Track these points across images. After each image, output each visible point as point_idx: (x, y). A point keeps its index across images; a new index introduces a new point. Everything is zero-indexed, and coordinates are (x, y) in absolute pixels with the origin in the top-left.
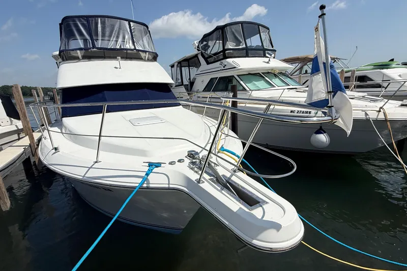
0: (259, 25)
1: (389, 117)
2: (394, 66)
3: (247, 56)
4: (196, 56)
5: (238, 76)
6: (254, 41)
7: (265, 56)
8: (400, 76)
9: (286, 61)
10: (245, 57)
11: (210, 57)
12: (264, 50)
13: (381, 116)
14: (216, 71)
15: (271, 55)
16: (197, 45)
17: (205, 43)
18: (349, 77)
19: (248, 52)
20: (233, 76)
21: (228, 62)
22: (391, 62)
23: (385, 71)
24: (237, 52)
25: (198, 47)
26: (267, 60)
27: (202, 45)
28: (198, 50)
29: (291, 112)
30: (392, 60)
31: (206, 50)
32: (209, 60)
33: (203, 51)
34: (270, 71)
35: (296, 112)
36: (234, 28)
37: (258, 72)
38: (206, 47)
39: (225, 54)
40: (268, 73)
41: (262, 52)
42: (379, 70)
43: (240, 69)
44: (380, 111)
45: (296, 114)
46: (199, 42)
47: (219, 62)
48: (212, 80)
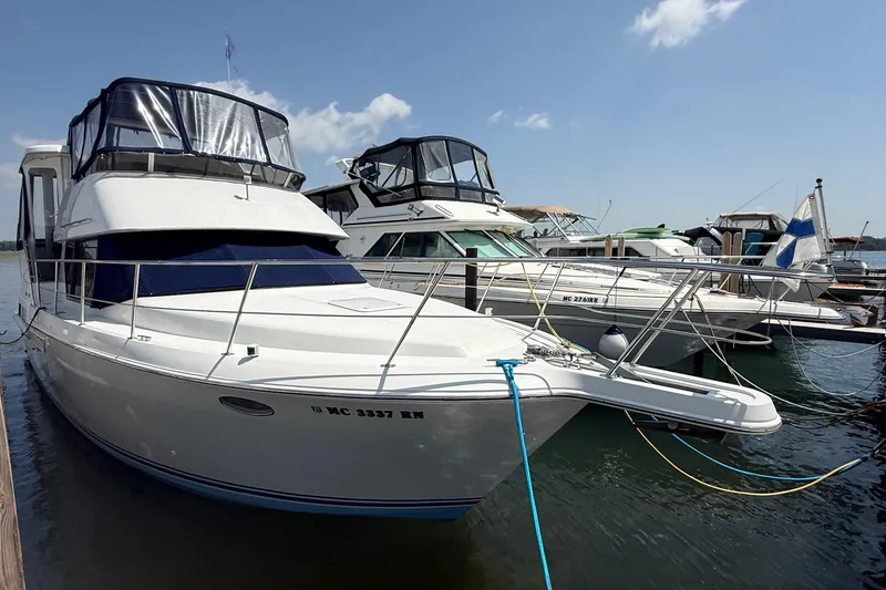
0: (473, 147)
1: (706, 308)
2: (663, 235)
3: (457, 198)
4: (347, 188)
5: (447, 232)
6: (464, 172)
7: (483, 202)
8: (676, 250)
9: (519, 212)
10: (454, 200)
11: (385, 192)
12: (484, 191)
13: (696, 307)
14: (401, 220)
15: (502, 201)
16: (349, 167)
17: (368, 165)
19: (457, 191)
20: (438, 232)
21: (426, 207)
22: (661, 229)
23: (655, 241)
24: (438, 189)
25: (351, 170)
26: (494, 209)
27: (362, 168)
28: (353, 177)
29: (565, 299)
30: (663, 226)
31: (373, 179)
32: (379, 198)
33: (365, 181)
34: (499, 229)
35: (573, 299)
36: (434, 146)
37: (481, 229)
38: (372, 174)
39: (419, 190)
40: (496, 231)
41: (479, 194)
42: (648, 240)
43: (453, 221)
44: (692, 299)
45: (573, 303)
46: (355, 162)
47: (407, 205)
48: (386, 236)
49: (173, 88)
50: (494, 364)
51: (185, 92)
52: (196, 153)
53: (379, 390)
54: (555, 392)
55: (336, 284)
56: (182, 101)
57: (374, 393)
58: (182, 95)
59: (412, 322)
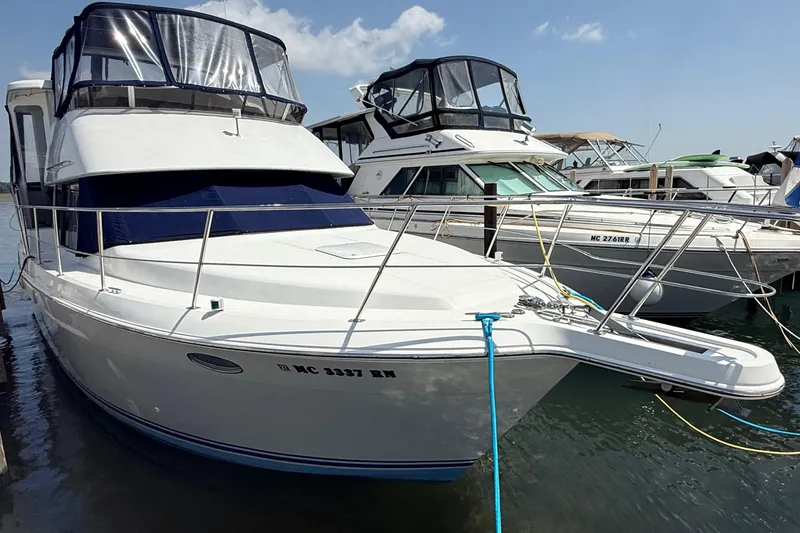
0: (499, 67)
1: (753, 247)
2: (719, 162)
3: (481, 127)
4: (362, 117)
5: (468, 166)
6: (490, 96)
7: (512, 129)
8: (731, 180)
9: (553, 140)
10: (478, 128)
11: (400, 122)
12: (512, 117)
13: (741, 246)
14: (418, 152)
15: (530, 129)
16: (363, 94)
17: (383, 91)
18: (647, 180)
19: (481, 119)
20: (458, 166)
21: (445, 137)
22: (716, 156)
23: (708, 170)
24: (461, 116)
25: (366, 98)
26: (522, 137)
27: (376, 95)
28: (368, 106)
29: (593, 238)
30: (717, 152)
31: (388, 107)
32: (396, 128)
33: (381, 110)
34: (528, 160)
35: (602, 238)
36: (453, 67)
37: (505, 160)
38: (388, 101)
39: (438, 119)
40: (525, 163)
41: (507, 121)
42: (699, 169)
43: (476, 153)
44: (737, 237)
45: (601, 243)
46: (369, 88)
47: (424, 136)
48: (403, 172)
49: (152, 13)
50: (473, 317)
51: (166, 17)
52: (180, 85)
53: (344, 348)
54: (537, 349)
55: (335, 226)
56: (163, 26)
57: (338, 351)
58: (163, 20)
59: (379, 273)
